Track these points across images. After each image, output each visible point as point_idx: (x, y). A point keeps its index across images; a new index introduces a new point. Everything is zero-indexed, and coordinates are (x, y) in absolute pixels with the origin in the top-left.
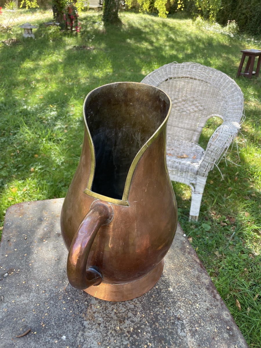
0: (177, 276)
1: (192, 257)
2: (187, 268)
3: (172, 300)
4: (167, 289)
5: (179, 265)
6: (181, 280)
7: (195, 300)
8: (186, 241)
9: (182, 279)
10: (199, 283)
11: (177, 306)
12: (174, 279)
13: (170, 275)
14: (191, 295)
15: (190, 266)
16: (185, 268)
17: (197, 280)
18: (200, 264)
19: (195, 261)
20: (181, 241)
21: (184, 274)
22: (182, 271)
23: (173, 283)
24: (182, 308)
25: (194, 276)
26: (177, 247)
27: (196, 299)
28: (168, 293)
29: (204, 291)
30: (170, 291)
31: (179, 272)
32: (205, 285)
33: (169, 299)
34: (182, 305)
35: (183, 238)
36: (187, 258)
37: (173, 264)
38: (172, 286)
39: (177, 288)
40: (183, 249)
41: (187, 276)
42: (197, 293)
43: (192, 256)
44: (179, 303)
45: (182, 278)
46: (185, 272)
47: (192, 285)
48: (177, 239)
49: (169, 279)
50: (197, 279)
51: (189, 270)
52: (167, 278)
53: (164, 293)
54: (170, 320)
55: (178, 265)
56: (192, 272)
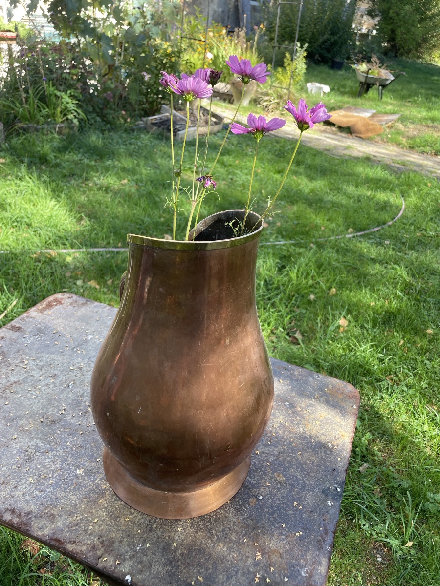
0: (85, 494)
1: (84, 544)
2: (78, 518)
3: (69, 463)
4: (85, 467)
5: (94, 511)
6: (75, 494)
7: (39, 485)
8: (116, 567)
9: (74, 496)
10: (46, 511)
11: (58, 461)
12: (85, 487)
13: (94, 487)
14: (48, 487)
15: (77, 525)
16: (82, 515)
17: (52, 512)
18: (63, 543)
19: (74, 542)
20: (124, 560)
21: (76, 505)
22: (83, 506)
23: (83, 481)
24: (51, 464)
25: (60, 516)
26: (121, 541)
27: (38, 487)
28: (79, 466)
29: (32, 507)
30: (79, 469)
31: (86, 502)
32: (35, 517)
33: (74, 460)
34: (53, 466)
35: (127, 570)
36: (90, 535)
37: (104, 505)
38: (82, 476)
39: (72, 480)
40: (108, 546)
41: (71, 506)
42: (41, 496)
43: (85, 548)
44: (57, 466)
45: (76, 497)
46: (77, 509)
47: (54, 500)
48: (134, 555)
49: (92, 481)
50: (52, 515)
51: (75, 517)
52: (96, 480)
53: (84, 462)
54: (56, 443)
55: (96, 511)
56: (67, 520)
